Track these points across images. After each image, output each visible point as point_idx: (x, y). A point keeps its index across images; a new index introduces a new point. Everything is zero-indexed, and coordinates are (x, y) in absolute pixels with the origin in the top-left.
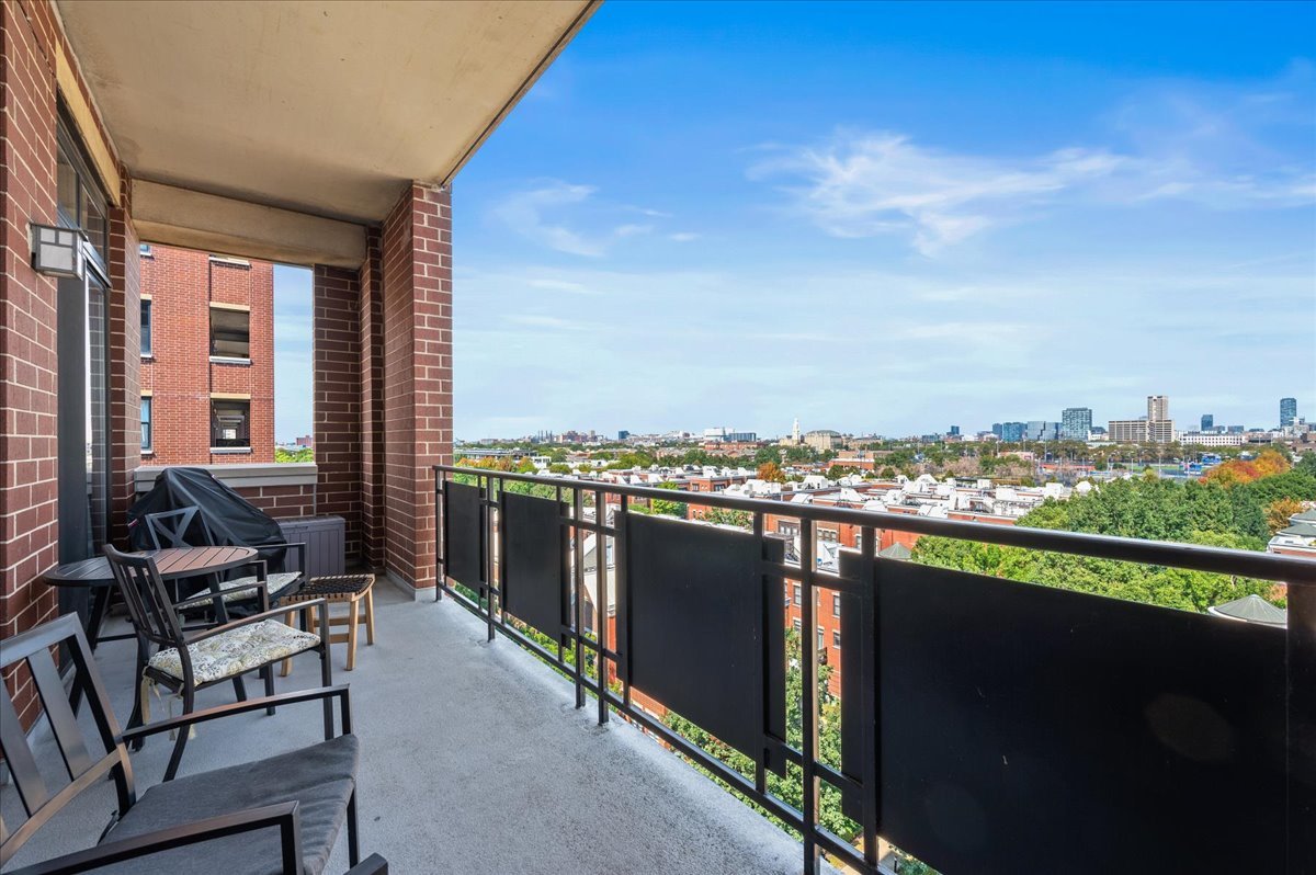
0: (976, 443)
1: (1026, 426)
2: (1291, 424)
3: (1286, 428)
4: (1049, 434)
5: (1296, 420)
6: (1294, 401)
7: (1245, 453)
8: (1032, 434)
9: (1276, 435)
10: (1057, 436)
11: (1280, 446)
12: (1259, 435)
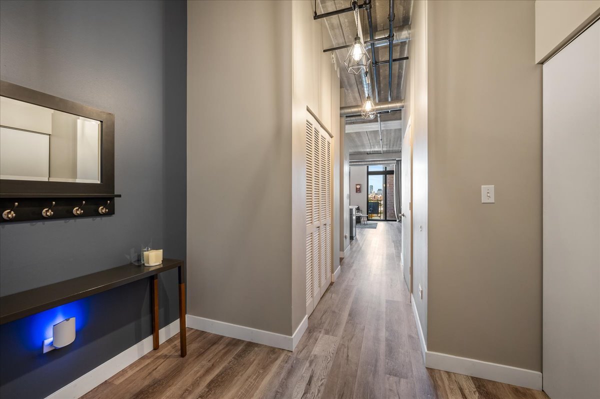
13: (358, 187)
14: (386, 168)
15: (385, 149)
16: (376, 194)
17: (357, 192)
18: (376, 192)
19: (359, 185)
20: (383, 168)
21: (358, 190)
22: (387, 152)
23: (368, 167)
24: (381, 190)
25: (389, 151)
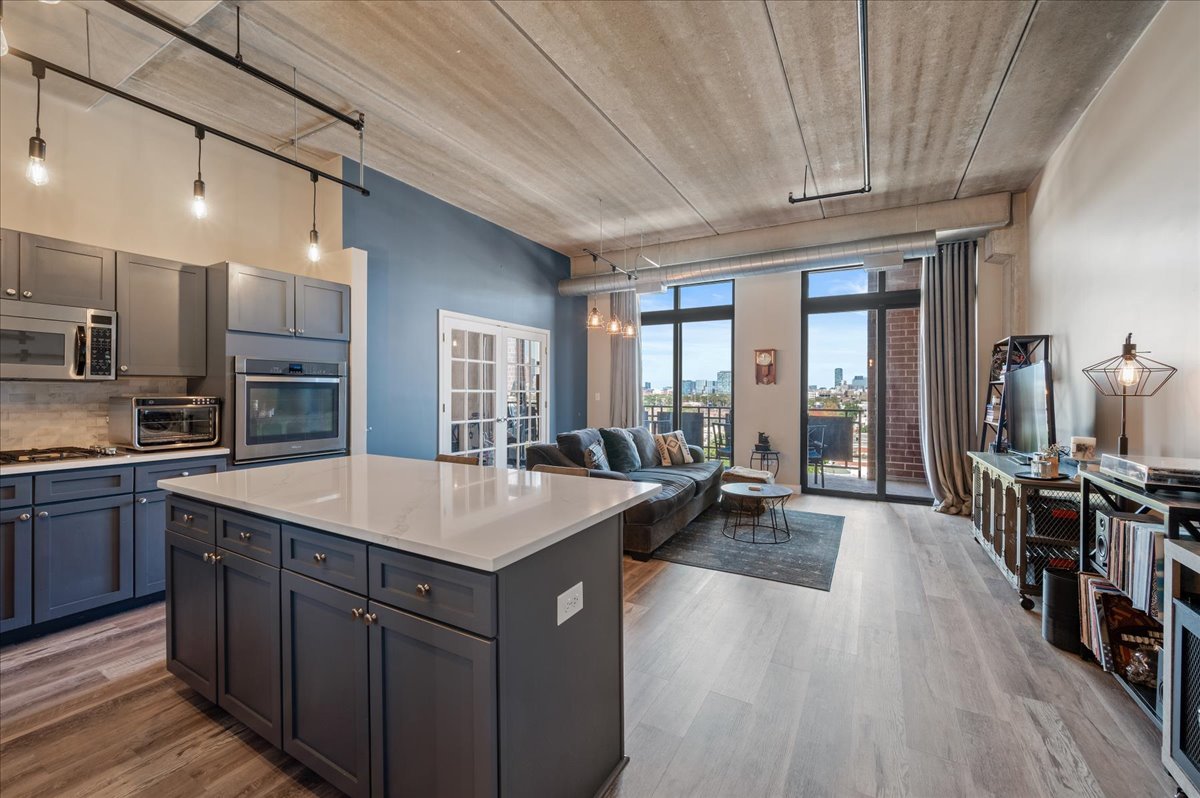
0: (663, 396)
1: (695, 383)
2: (840, 384)
3: (838, 388)
4: (709, 390)
5: (842, 383)
6: (841, 370)
7: (818, 403)
8: (699, 389)
9: (833, 391)
10: (714, 391)
11: (835, 399)
12: (824, 392)
13: (765, 360)
14: (883, 275)
15: (880, 182)
16: (850, 387)
17: (759, 380)
18: (850, 382)
19: (768, 351)
20: (871, 277)
21: (767, 374)
22: (894, 201)
23: (805, 275)
24: (861, 378)
25: (901, 193)
